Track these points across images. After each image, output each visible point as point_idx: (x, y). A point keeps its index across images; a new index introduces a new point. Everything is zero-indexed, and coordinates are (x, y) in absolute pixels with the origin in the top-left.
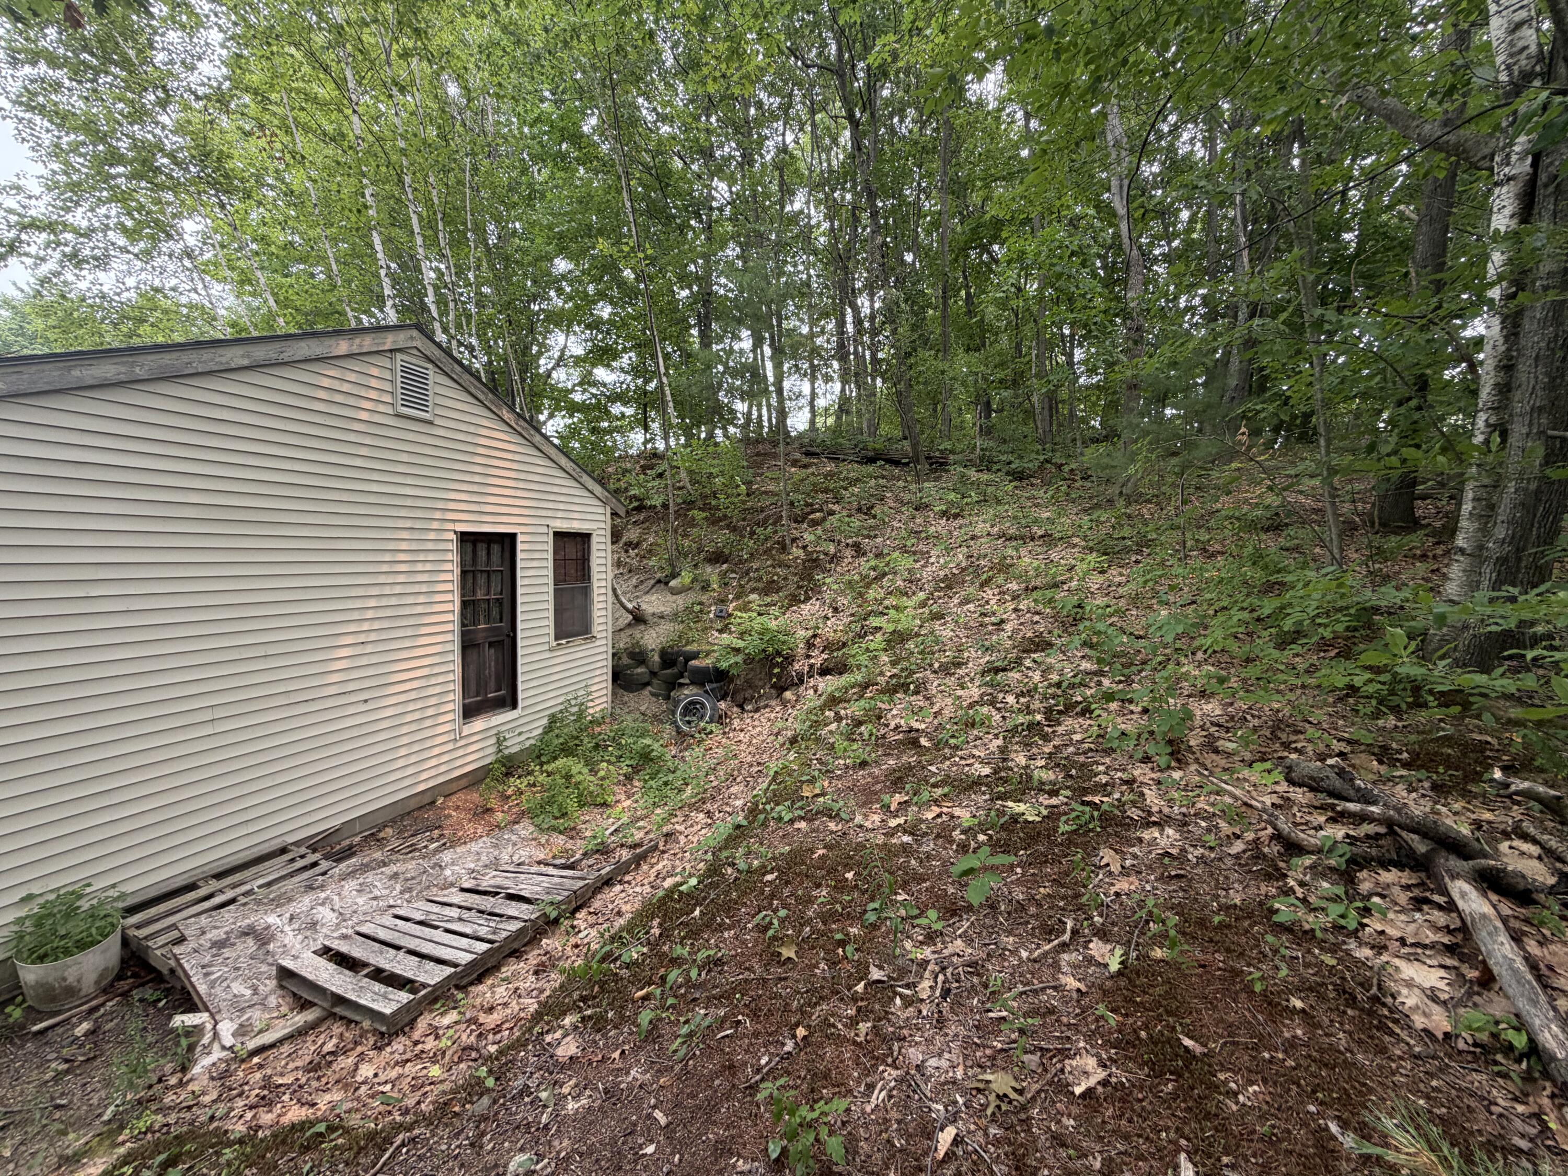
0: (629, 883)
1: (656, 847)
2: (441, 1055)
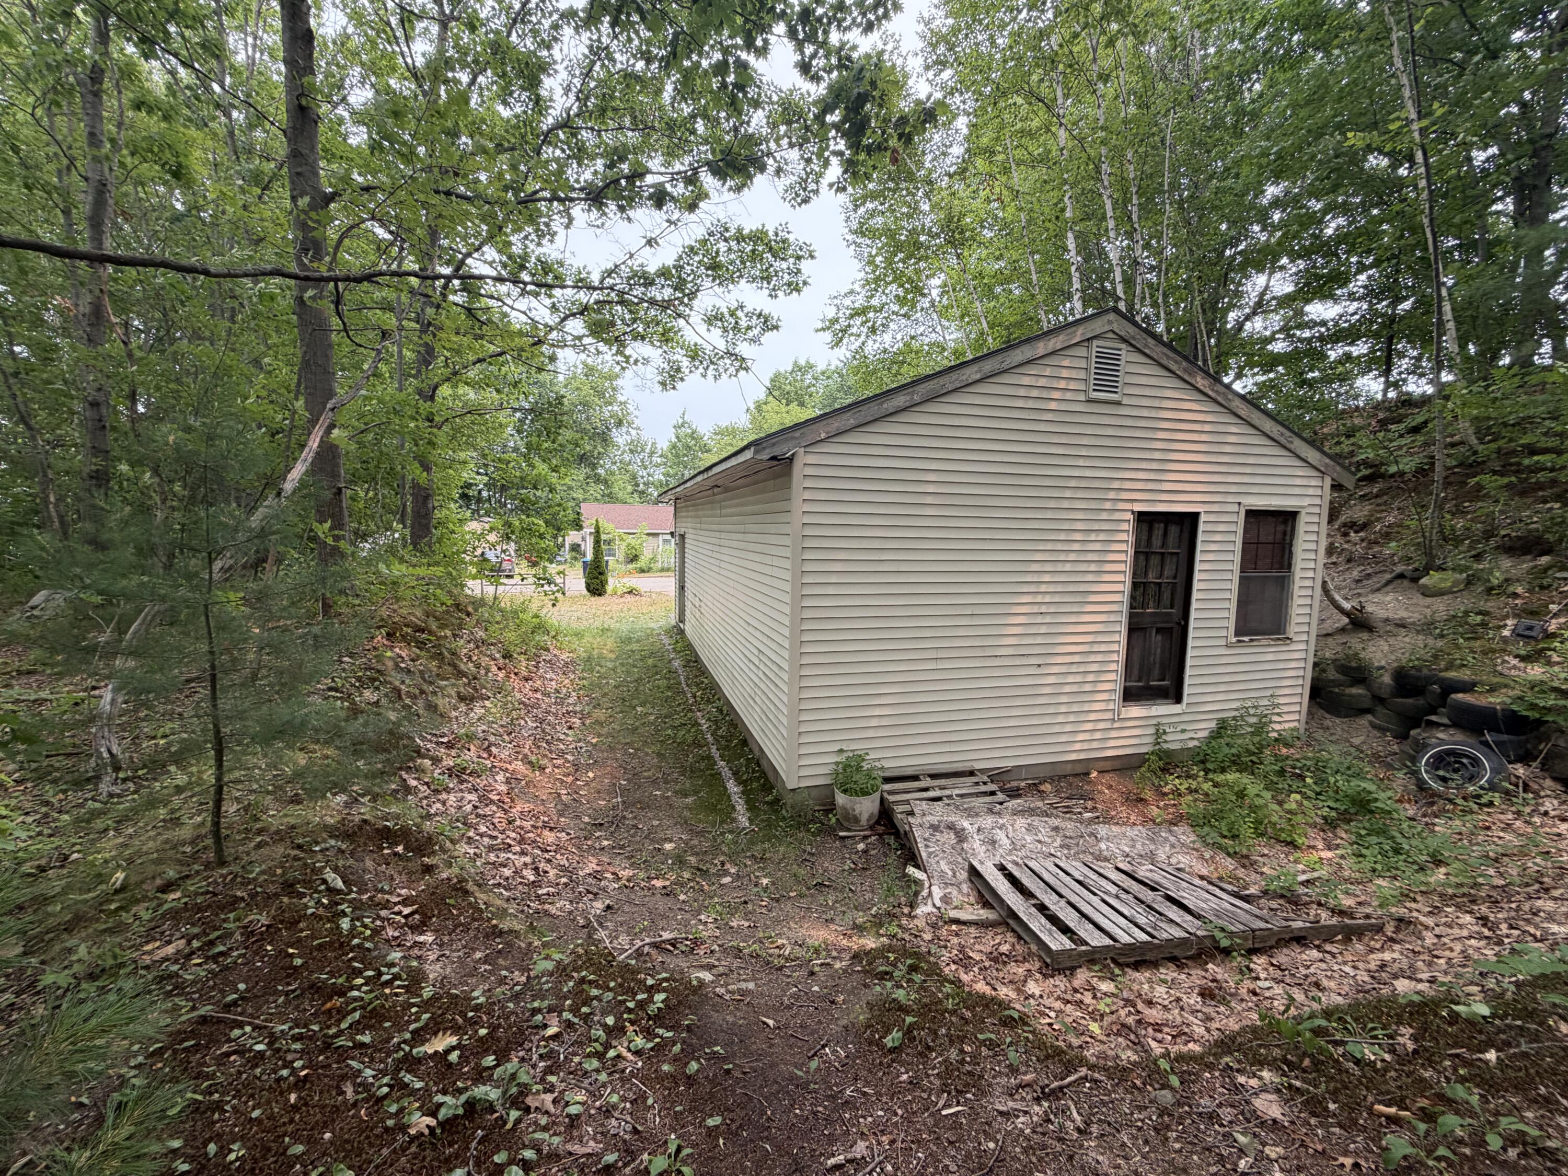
0: (1333, 955)
1: (1380, 929)
2: (1099, 1016)
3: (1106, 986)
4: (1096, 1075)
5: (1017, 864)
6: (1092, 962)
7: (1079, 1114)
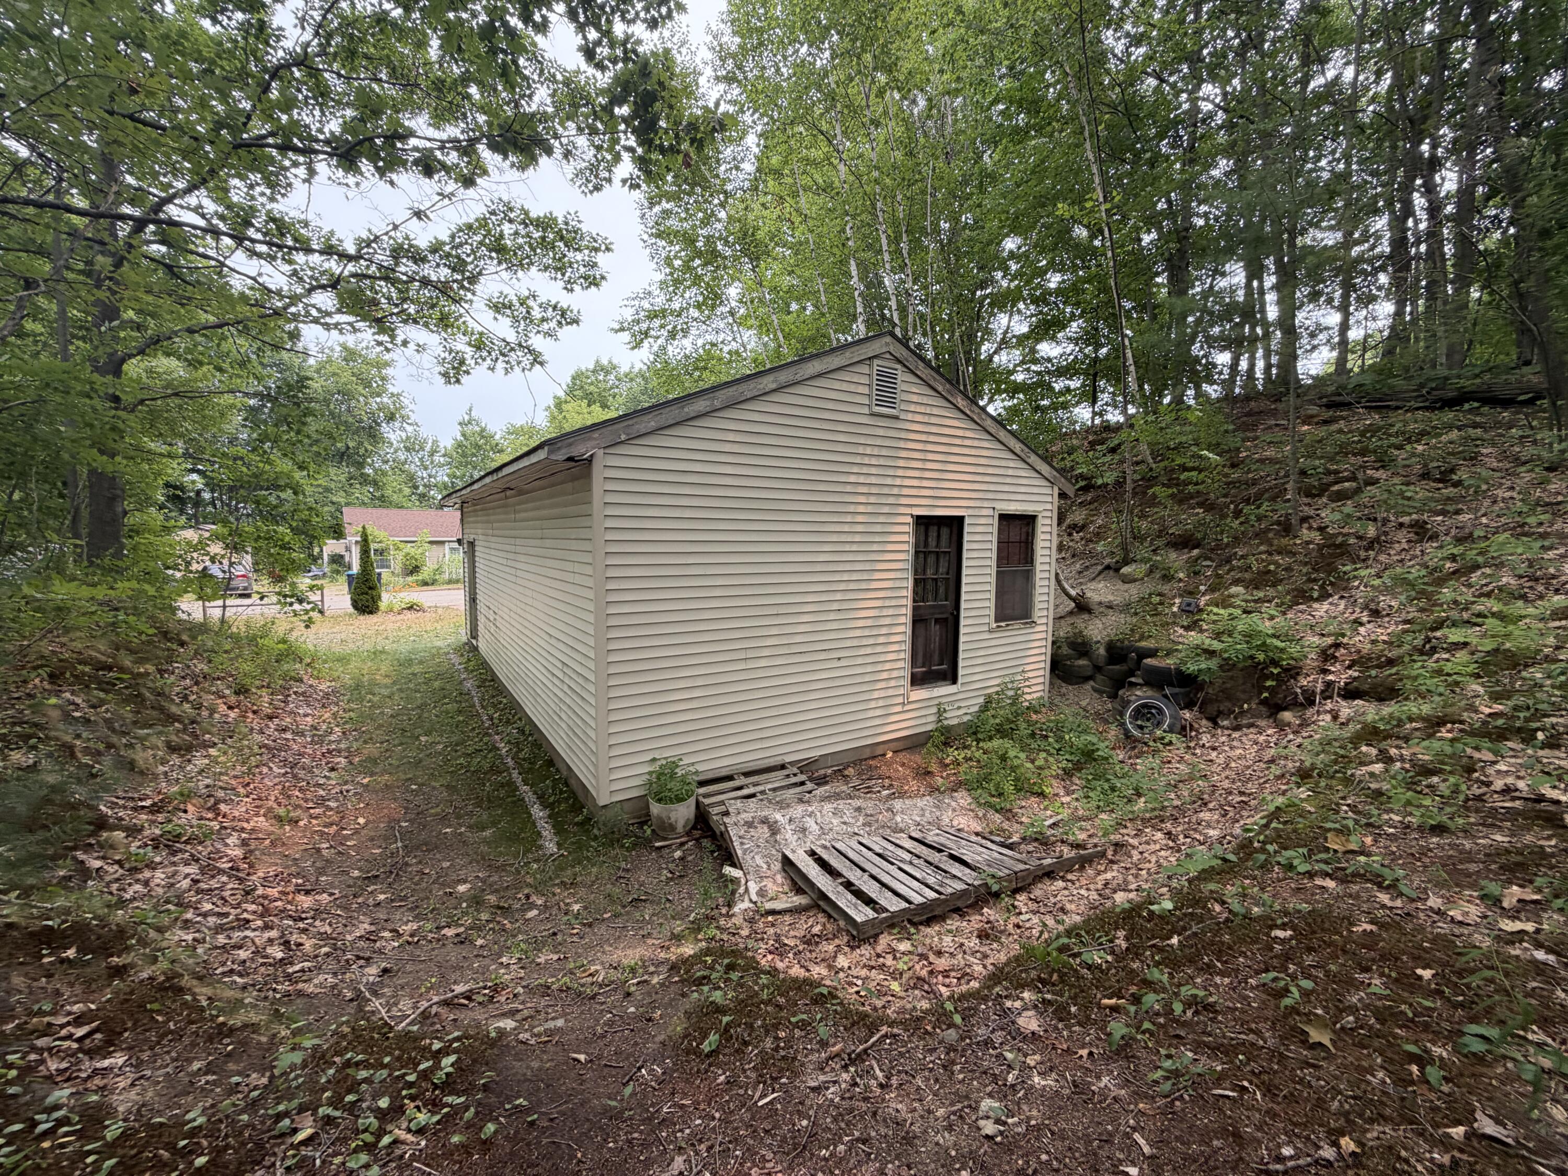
0: (1073, 882)
1: (1103, 854)
2: (896, 975)
3: (904, 946)
4: (895, 1031)
5: (825, 847)
6: (892, 926)
7: (882, 1070)
